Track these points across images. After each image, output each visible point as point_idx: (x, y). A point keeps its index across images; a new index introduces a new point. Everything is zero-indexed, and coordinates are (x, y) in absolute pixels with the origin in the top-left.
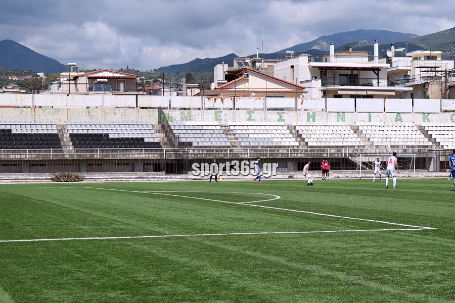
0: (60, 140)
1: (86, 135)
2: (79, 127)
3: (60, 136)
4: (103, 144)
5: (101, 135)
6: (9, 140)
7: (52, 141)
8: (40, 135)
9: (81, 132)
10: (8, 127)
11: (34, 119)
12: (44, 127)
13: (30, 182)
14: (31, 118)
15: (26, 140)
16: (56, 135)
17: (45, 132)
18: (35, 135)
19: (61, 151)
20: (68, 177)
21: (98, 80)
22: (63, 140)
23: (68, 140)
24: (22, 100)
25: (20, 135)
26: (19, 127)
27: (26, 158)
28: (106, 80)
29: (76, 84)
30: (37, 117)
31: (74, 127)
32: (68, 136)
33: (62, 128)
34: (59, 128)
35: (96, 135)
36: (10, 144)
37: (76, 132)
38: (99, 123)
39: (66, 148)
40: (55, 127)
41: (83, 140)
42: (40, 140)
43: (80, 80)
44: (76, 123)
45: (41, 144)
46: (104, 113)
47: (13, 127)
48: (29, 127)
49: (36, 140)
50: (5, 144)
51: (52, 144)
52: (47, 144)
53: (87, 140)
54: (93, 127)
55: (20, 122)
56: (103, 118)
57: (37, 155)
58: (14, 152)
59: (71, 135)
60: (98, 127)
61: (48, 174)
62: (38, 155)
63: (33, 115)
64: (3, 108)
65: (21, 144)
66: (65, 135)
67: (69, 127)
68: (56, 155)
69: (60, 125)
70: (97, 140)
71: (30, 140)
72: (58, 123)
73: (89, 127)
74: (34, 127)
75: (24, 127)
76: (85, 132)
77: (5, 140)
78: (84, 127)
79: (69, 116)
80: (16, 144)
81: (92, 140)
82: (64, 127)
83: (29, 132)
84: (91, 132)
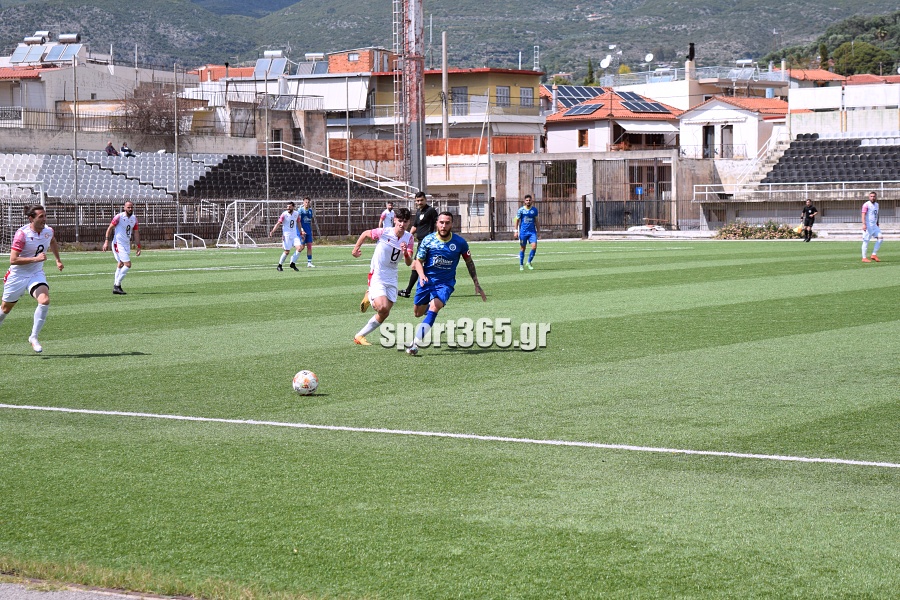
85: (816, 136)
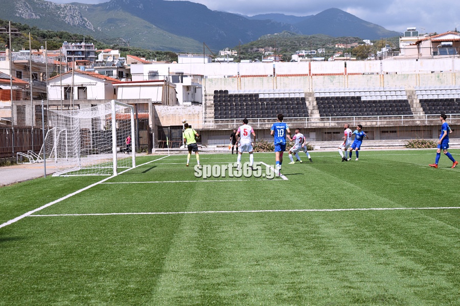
0: (409, 106)
1: (436, 100)
2: (429, 92)
3: (409, 102)
4: (454, 109)
5: (452, 100)
6: (360, 107)
7: (402, 107)
8: (390, 101)
9: (431, 97)
10: (358, 95)
11: (382, 86)
12: (393, 93)
13: (384, 149)
14: (379, 84)
15: (375, 107)
16: (406, 101)
17: (395, 98)
18: (385, 101)
19: (412, 117)
20: (422, 143)
21: (443, 43)
22: (412, 106)
23: (418, 106)
24: (370, 67)
25: (369, 102)
26: (368, 94)
27: (376, 124)
28: (451, 43)
29: (419, 48)
30: (386, 83)
31: (424, 93)
32: (418, 101)
33: (411, 94)
34: (408, 94)
35: (447, 100)
36: (360, 111)
37: (426, 98)
38: (450, 87)
39: (417, 114)
40: (404, 93)
41: (433, 105)
42: (390, 107)
43: (423, 45)
44: (425, 88)
45: (391, 111)
46: (454, 77)
47: (362, 94)
48: (378, 94)
49: (386, 107)
50: (355, 111)
51: (402, 110)
52: (397, 111)
53: (438, 106)
54: (444, 92)
55: (369, 89)
56: (454, 82)
57: (387, 122)
58: (364, 119)
59: (421, 101)
60: (449, 92)
61: (400, 140)
62: (389, 121)
63: (382, 81)
64: (353, 76)
65: (371, 111)
66: (415, 101)
67: (419, 93)
68: (407, 121)
69: (409, 91)
70: (448, 105)
71: (380, 107)
72: (407, 88)
73: (439, 92)
74: (383, 93)
75: (373, 94)
76: (436, 97)
77: (355, 107)
78: (434, 92)
79: (418, 82)
80: (366, 111)
81: (443, 105)
82: (413, 92)
83: (379, 99)
84: (441, 97)
85: (226, 92)
